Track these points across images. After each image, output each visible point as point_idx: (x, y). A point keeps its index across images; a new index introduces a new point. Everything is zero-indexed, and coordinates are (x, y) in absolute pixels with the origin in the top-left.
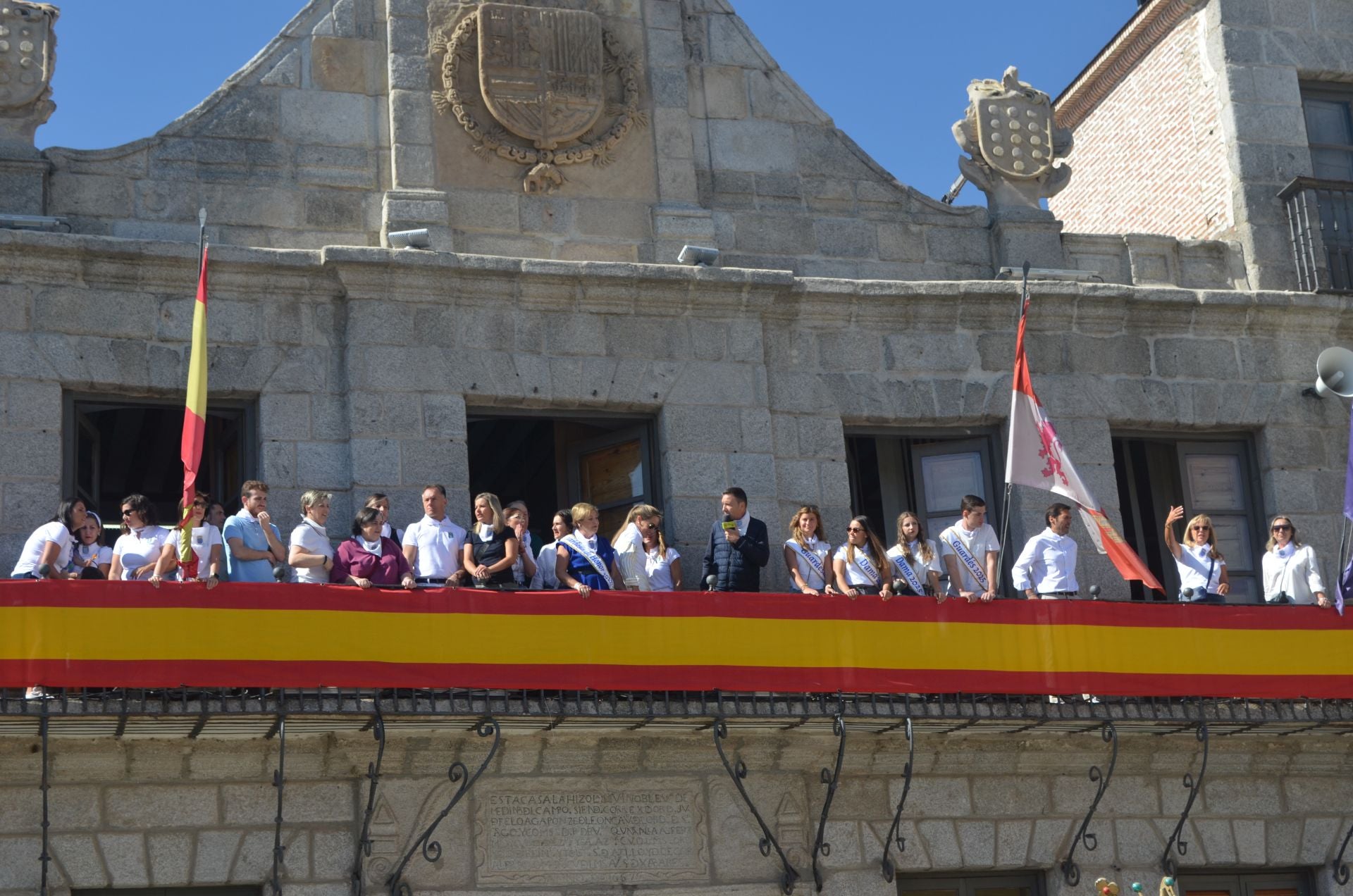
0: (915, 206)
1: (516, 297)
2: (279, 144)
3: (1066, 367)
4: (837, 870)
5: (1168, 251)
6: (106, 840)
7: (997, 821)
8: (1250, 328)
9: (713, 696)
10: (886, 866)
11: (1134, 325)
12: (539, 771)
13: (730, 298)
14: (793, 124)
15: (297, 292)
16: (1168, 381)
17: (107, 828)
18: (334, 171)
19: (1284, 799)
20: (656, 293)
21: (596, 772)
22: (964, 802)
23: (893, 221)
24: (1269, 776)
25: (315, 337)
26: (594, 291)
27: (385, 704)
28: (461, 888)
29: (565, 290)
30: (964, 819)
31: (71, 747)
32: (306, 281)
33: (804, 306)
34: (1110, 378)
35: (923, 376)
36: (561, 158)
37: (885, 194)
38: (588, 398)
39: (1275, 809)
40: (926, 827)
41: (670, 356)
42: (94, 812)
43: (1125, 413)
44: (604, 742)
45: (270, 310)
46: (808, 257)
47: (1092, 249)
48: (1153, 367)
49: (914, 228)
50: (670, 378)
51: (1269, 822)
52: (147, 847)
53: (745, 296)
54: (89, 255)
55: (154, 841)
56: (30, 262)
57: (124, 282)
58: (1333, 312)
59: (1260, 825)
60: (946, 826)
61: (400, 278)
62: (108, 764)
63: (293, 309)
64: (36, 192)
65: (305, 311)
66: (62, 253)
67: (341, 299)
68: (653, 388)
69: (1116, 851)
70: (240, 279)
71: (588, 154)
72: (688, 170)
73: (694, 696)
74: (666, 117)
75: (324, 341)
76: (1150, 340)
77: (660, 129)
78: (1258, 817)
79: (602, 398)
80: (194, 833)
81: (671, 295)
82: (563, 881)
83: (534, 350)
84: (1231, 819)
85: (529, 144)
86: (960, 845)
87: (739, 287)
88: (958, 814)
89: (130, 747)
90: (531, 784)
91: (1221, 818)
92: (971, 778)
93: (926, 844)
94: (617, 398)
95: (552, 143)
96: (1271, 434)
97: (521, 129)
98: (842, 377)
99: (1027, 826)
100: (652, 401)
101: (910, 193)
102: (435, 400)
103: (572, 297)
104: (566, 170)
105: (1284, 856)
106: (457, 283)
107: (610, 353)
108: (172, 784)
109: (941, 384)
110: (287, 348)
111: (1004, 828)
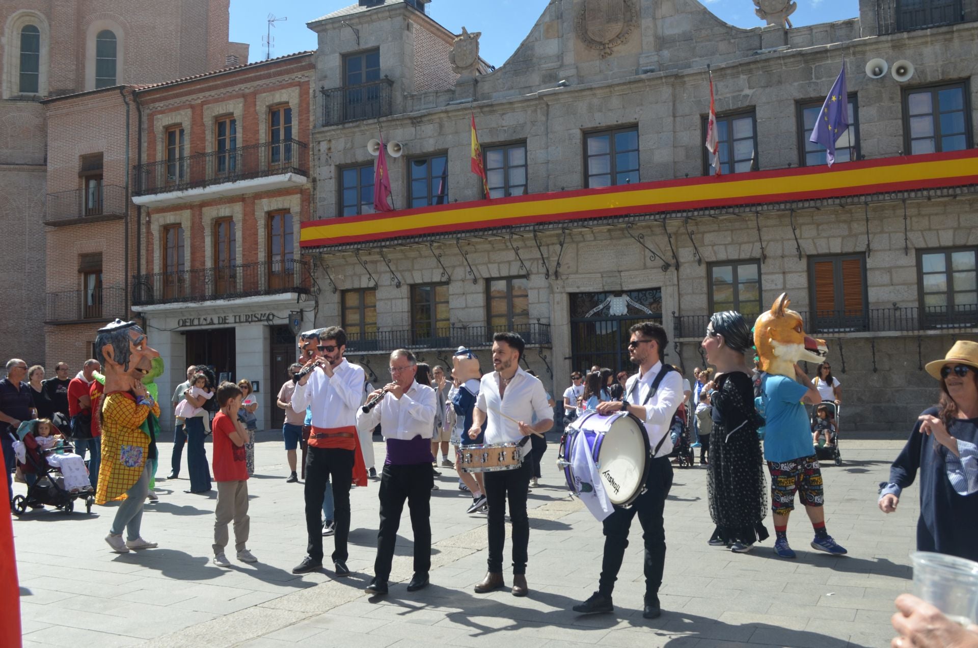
0: (734, 32)
1: (594, 95)
2: (535, 60)
3: (780, 82)
4: (685, 263)
5: (828, 29)
6: (490, 266)
7: (740, 244)
8: (854, 54)
9: (626, 216)
10: (700, 262)
11: (806, 62)
12: (595, 239)
13: (659, 82)
14: (691, 13)
15: (536, 105)
16: (819, 81)
17: (490, 262)
18: (550, 65)
19: (850, 229)
20: (636, 85)
21: (611, 239)
22: (729, 239)
23: (725, 40)
24: (845, 221)
25: (541, 117)
26: (616, 88)
27: (536, 227)
28: (574, 274)
29: (608, 90)
30: (728, 244)
31: (477, 243)
32: (537, 102)
33: (686, 79)
34: (796, 84)
35: (728, 95)
36: (610, 45)
37: (723, 30)
38: (616, 123)
39: (846, 233)
40: (715, 248)
41: (642, 105)
42: (487, 259)
43: (799, 96)
44: (609, 230)
45: (529, 112)
46: (694, 60)
47: (799, 34)
48: (813, 77)
49: (732, 41)
50: (641, 112)
51: (843, 238)
52: (499, 267)
53: (664, 80)
54: (481, 107)
55: (501, 265)
56: (467, 112)
57: (492, 112)
58: (887, 41)
59: (840, 240)
60: (722, 247)
61: (560, 96)
62: (488, 246)
63: (535, 111)
64: (471, 90)
65: (539, 111)
66: (474, 108)
67: (548, 105)
68: (636, 116)
69: (783, 251)
70: (520, 105)
71: (619, 42)
72: (651, 39)
73: (621, 216)
74: (646, 22)
75: (544, 119)
76: (813, 67)
77: (643, 27)
78: (839, 236)
79: (620, 122)
80: (509, 262)
81: (640, 85)
82: (601, 270)
83: (600, 111)
84: (828, 238)
85: (601, 43)
86: (727, 252)
87: (661, 78)
88: (727, 242)
89: (490, 242)
90: (594, 243)
91: (824, 237)
92: (732, 231)
93: (715, 253)
94: (624, 121)
95: (607, 41)
96: (859, 95)
97: (597, 39)
98: (700, 101)
99: (751, 245)
100: (635, 121)
101: (733, 28)
102: (571, 132)
103: (611, 91)
104: (613, 49)
105: (849, 249)
106: (577, 94)
107: (623, 107)
108: (503, 250)
109: (734, 97)
110: (533, 123)
111: (743, 246)
